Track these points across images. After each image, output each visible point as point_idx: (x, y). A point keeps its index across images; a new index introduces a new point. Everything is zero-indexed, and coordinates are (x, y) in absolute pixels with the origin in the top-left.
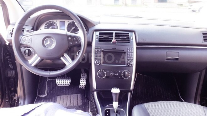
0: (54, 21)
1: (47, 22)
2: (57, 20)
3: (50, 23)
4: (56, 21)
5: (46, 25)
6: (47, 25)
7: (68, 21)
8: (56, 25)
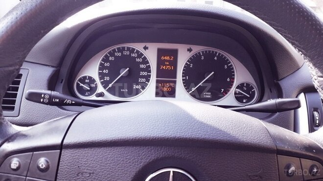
0: (139, 47)
1: (110, 49)
2: (148, 45)
3: (119, 54)
4: (146, 48)
5: (106, 59)
6: (111, 62)
7: (190, 50)
8: (145, 61)
